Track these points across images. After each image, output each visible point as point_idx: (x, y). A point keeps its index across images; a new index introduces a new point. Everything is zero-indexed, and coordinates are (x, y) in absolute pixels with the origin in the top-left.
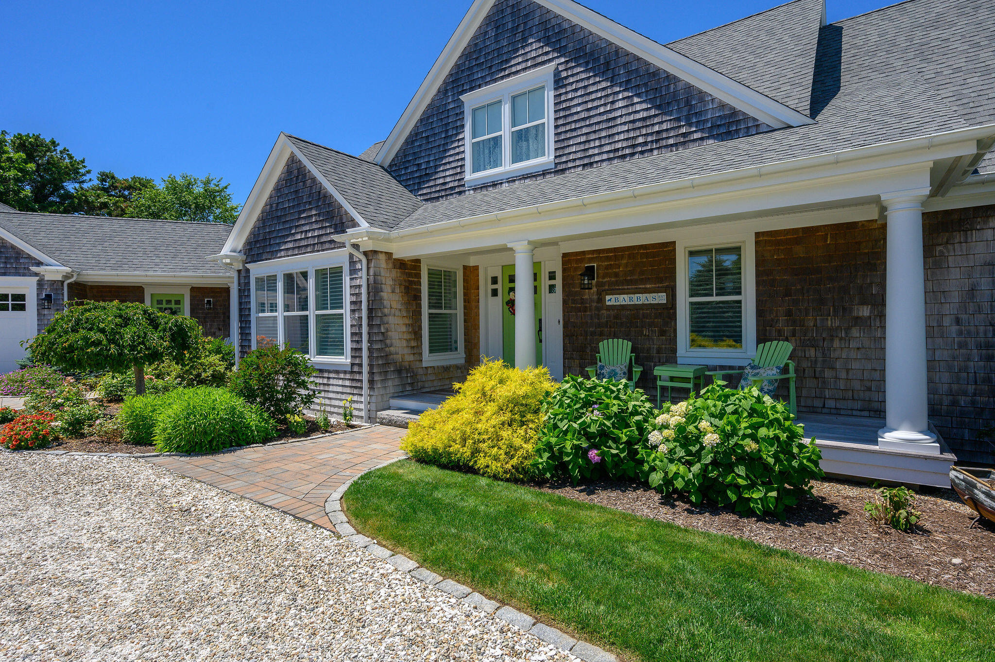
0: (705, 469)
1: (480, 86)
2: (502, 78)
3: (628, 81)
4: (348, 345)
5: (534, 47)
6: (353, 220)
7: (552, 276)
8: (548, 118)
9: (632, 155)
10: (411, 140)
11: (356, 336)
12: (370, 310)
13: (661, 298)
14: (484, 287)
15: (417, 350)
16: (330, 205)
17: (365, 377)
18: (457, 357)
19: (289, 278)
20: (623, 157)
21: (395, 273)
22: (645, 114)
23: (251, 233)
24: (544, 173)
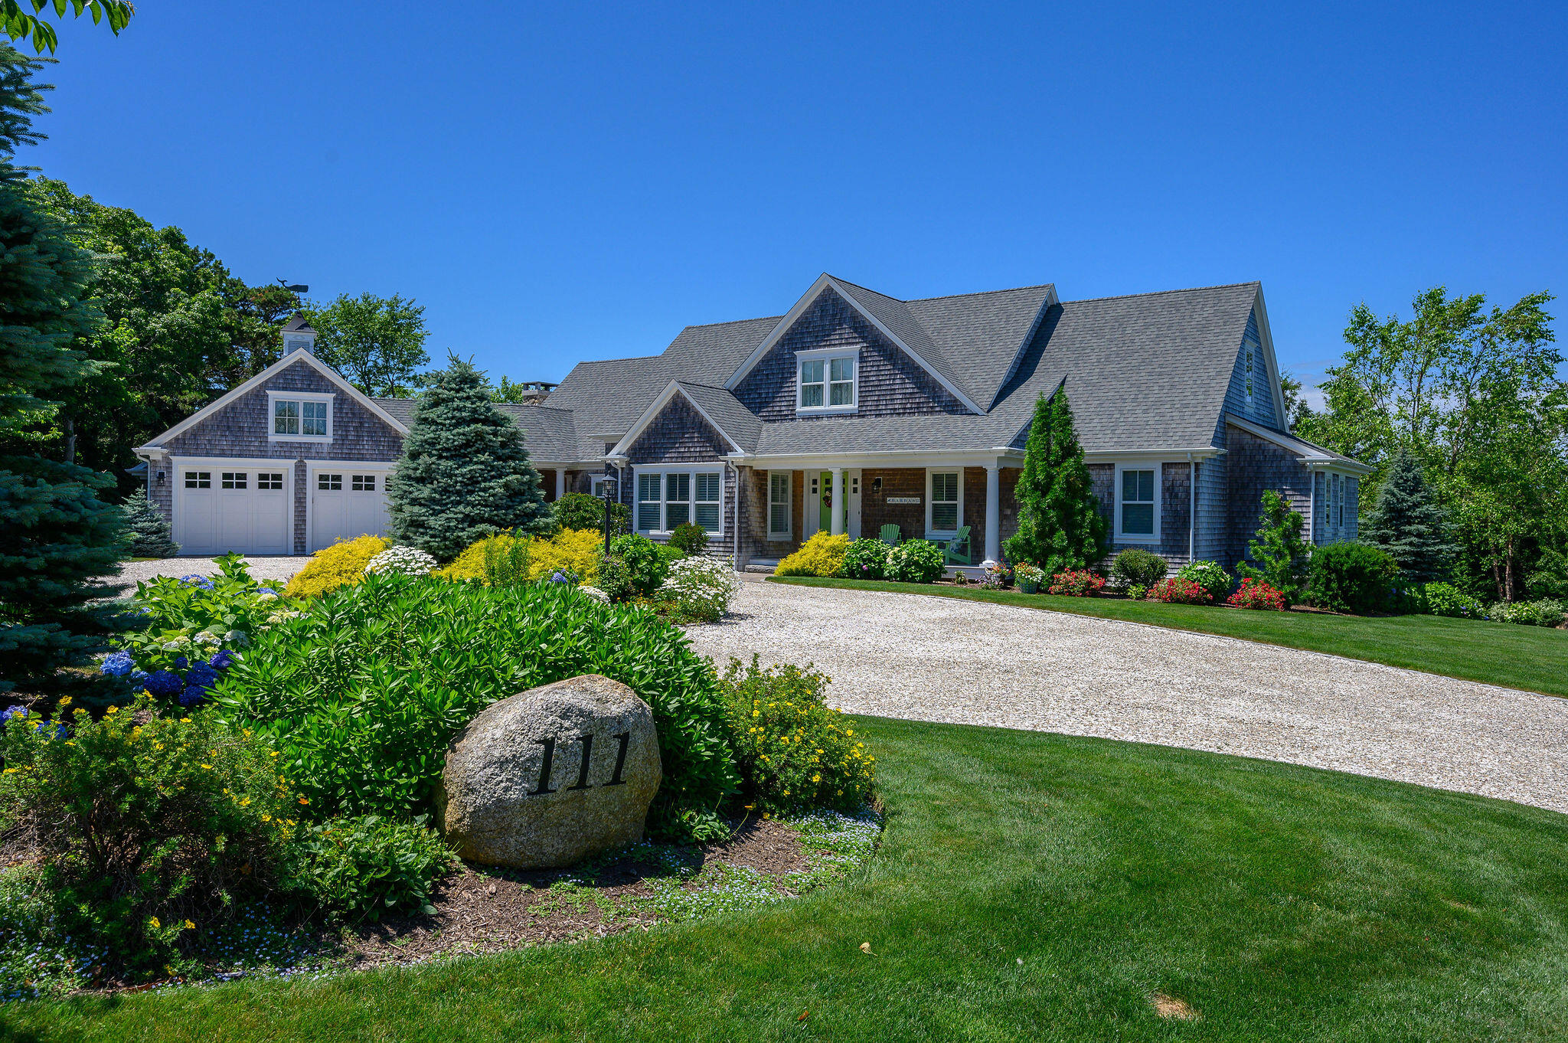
0: (902, 567)
1: (808, 348)
2: (825, 346)
3: (903, 369)
4: (722, 523)
5: (846, 331)
6: (728, 444)
7: (855, 481)
8: (855, 381)
9: (904, 413)
10: (755, 373)
11: (729, 519)
12: (740, 503)
13: (917, 501)
14: (807, 486)
15: (764, 529)
16: (710, 432)
17: (736, 545)
18: (787, 536)
19: (671, 478)
20: (899, 414)
21: (754, 479)
22: (911, 391)
23: (635, 441)
24: (852, 416)
